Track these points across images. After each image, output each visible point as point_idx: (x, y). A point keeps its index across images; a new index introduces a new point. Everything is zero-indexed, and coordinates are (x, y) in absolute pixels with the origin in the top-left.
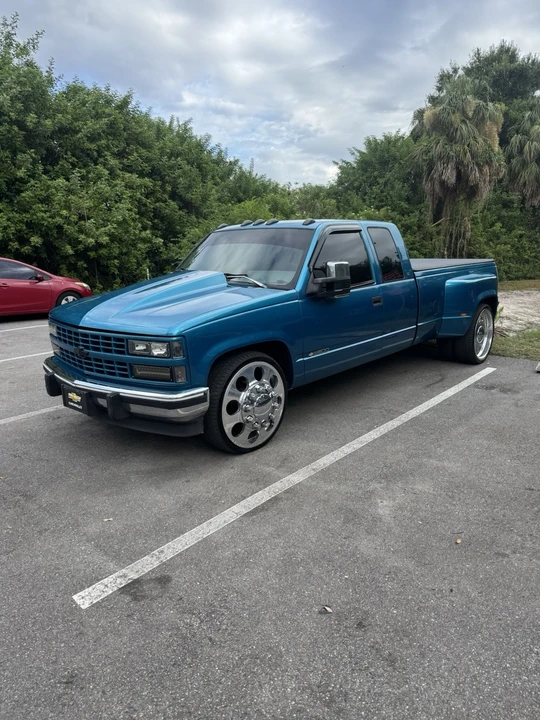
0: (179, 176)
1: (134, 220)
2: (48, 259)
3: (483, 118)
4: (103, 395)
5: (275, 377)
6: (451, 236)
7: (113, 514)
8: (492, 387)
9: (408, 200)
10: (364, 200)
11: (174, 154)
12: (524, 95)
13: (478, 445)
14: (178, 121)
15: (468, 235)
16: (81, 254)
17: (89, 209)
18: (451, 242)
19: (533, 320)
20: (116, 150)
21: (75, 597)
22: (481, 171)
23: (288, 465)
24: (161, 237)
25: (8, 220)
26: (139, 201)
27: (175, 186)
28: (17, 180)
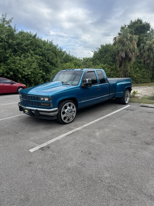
0: (50, 56)
1: (37, 68)
2: (14, 78)
3: (132, 40)
4: (33, 110)
5: (74, 106)
6: (124, 71)
7: (36, 136)
8: (128, 110)
9: (112, 62)
10: (100, 62)
11: (48, 50)
12: (144, 32)
13: (122, 122)
14: (49, 41)
15: (129, 71)
16: (23, 77)
17: (26, 65)
18: (124, 73)
19: (146, 94)
20: (33, 49)
21: (30, 150)
22: (132, 54)
23: (76, 126)
24: (45, 72)
25: (4, 68)
26: (39, 63)
27: (48, 58)
28: (6, 57)
